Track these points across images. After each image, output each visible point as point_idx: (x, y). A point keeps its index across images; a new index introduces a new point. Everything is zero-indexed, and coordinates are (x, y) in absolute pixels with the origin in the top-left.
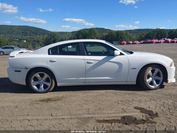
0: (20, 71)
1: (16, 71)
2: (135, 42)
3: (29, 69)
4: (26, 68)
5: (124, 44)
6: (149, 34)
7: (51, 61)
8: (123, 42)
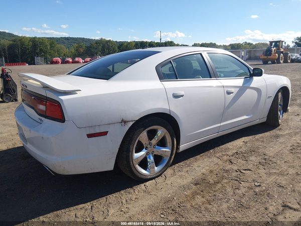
0: (105, 133)
1: (90, 136)
2: (77, 59)
3: (131, 124)
4: (124, 122)
5: (57, 63)
6: (90, 47)
7: (176, 96)
8: (55, 59)
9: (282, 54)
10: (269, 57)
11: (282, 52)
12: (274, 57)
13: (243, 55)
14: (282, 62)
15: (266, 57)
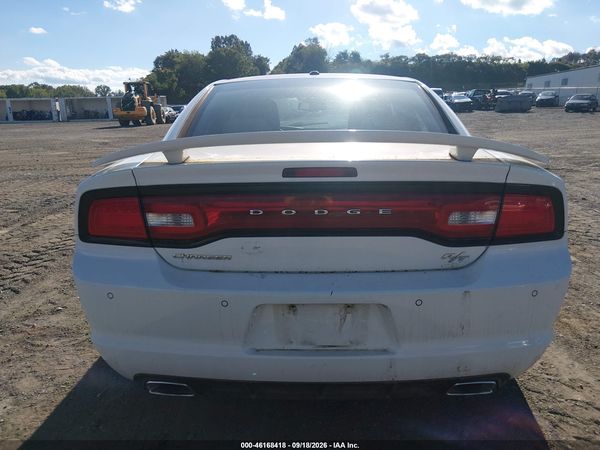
9: (152, 108)
10: (132, 112)
11: (152, 104)
12: (140, 113)
13: (58, 108)
14: (154, 121)
15: (125, 113)
